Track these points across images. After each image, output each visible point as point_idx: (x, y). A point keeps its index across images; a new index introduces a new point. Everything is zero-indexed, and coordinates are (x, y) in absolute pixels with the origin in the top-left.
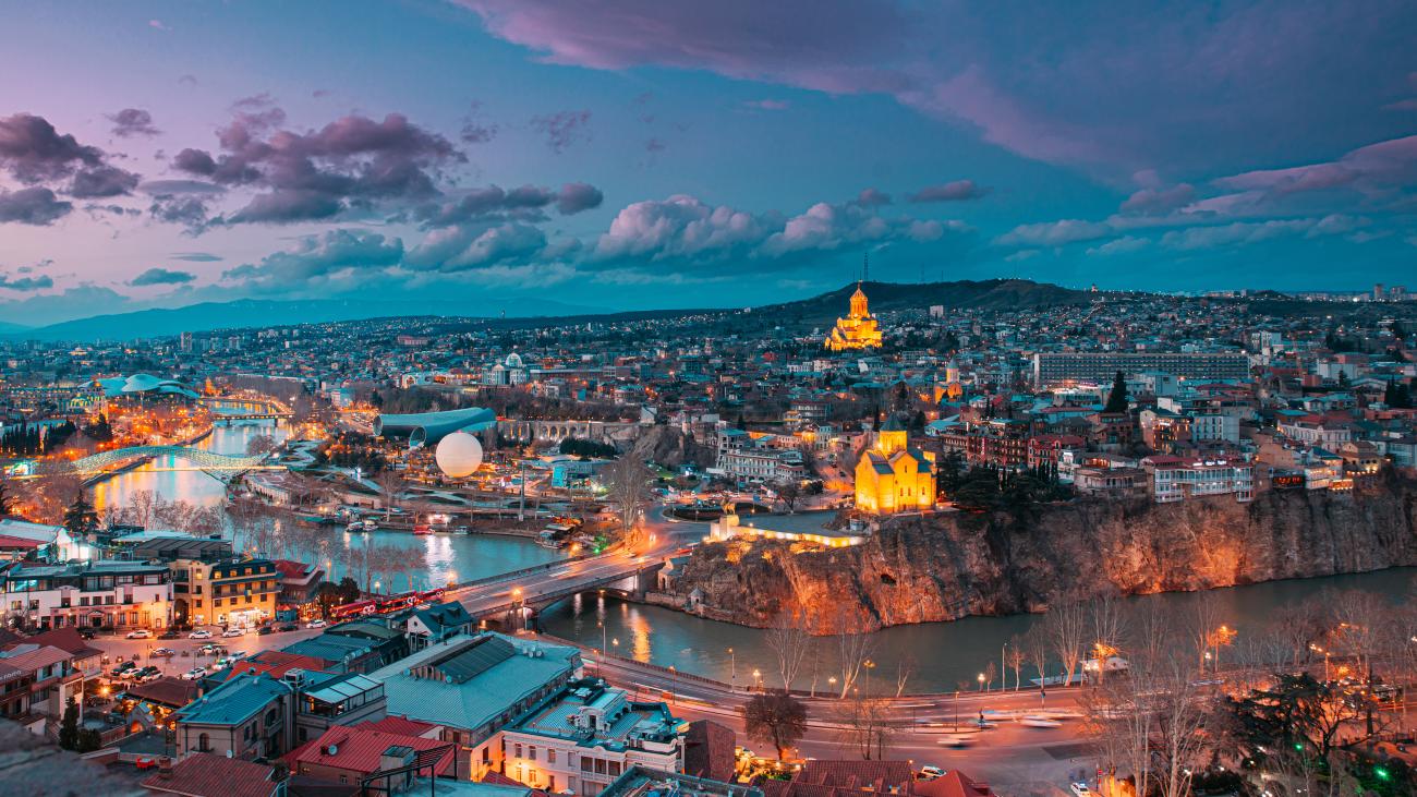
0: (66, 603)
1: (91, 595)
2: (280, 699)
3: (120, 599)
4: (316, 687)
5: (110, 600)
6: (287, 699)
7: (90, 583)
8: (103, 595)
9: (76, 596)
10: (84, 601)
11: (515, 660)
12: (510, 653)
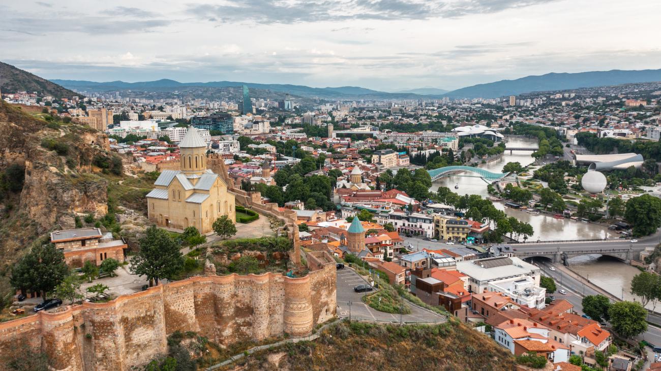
0: (404, 225)
1: (411, 224)
2: (427, 259)
3: (418, 226)
4: (437, 258)
5: (416, 226)
6: (429, 259)
7: (411, 220)
8: (414, 224)
9: (407, 223)
10: (409, 225)
11: (511, 266)
12: (511, 263)
